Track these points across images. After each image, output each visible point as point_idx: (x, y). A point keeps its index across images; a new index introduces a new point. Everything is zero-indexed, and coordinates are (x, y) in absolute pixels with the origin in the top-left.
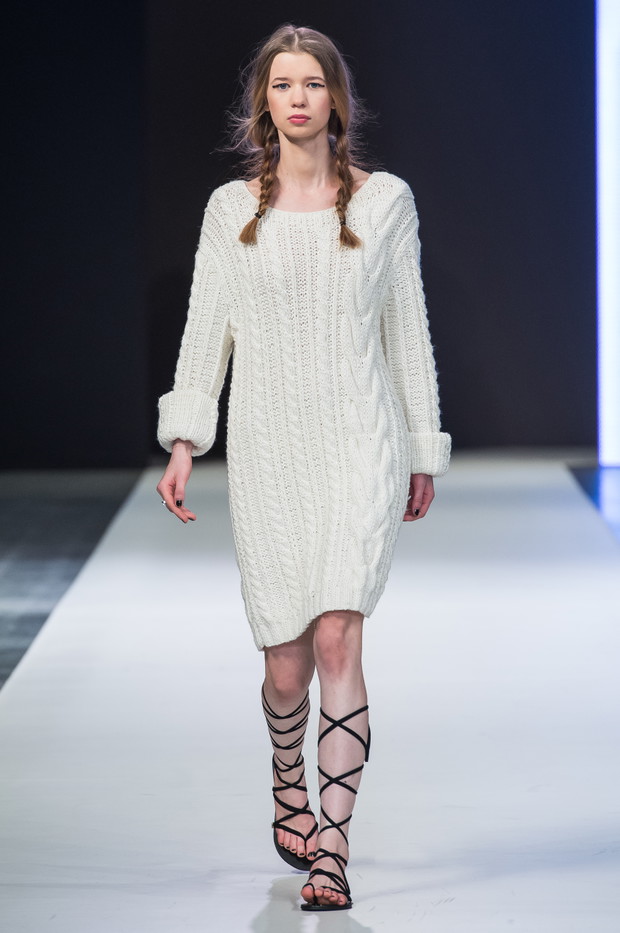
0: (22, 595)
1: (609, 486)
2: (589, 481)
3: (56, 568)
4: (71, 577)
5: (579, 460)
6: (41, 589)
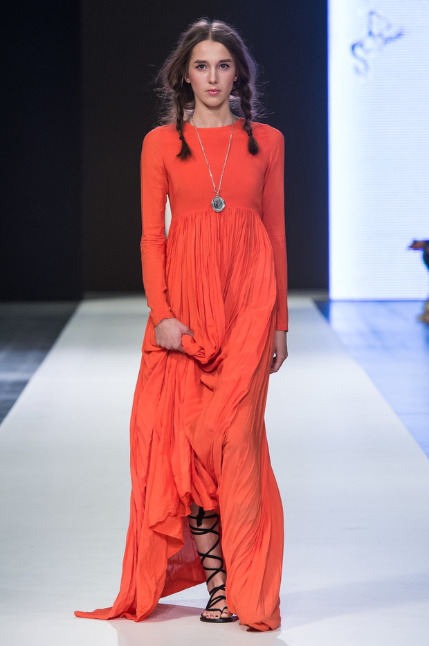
1: (335, 311)
2: (324, 308)
4: (40, 360)
5: (319, 297)
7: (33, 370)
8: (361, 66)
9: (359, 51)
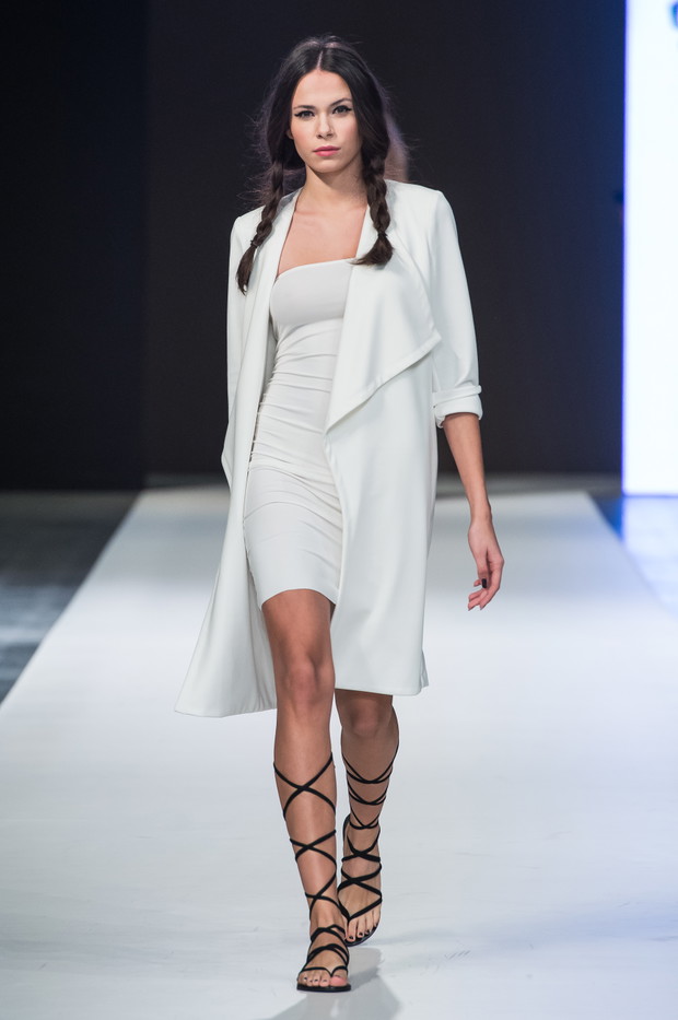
0: (11, 623)
1: (633, 515)
2: (612, 509)
3: (46, 595)
4: (62, 605)
5: (602, 485)
6: (31, 617)
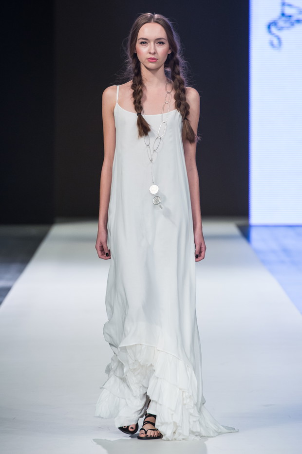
3: (14, 267)
4: (21, 271)
7: (15, 279)
8: (276, 41)
9: (273, 29)
